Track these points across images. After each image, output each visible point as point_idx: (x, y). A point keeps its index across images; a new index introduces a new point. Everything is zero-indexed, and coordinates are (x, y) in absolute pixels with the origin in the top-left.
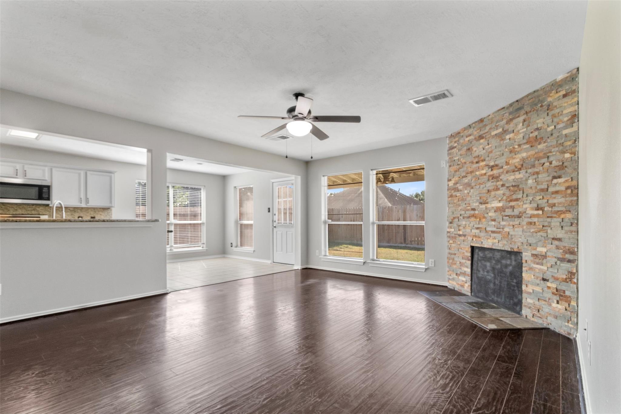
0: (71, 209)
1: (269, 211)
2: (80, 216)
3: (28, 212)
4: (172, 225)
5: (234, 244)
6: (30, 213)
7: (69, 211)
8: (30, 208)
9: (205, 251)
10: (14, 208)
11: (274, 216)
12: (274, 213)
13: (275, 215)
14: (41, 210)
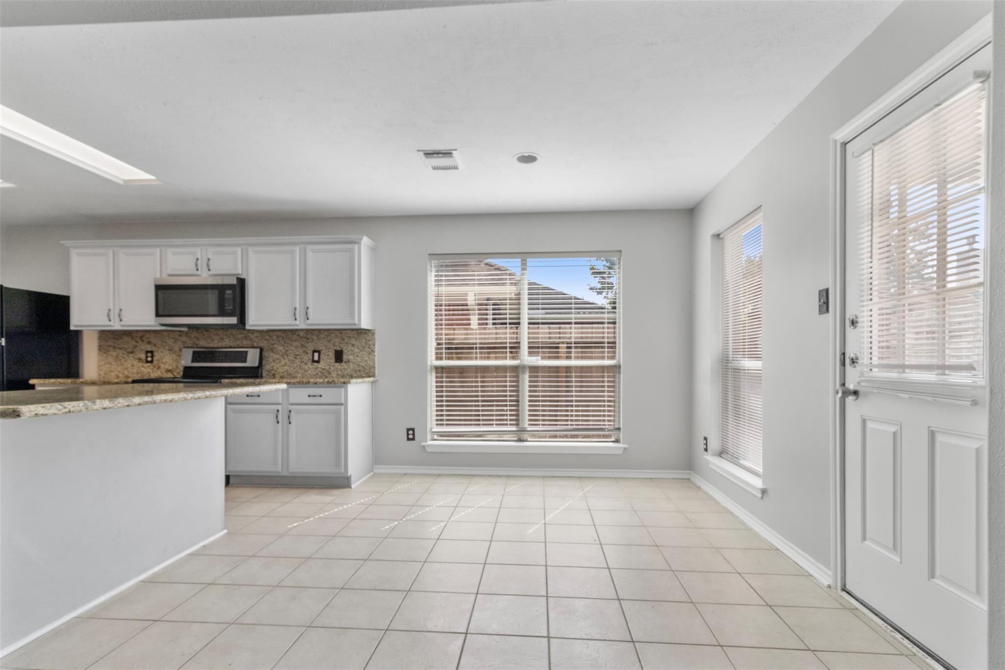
0: (302, 334)
1: (824, 307)
2: (317, 349)
3: (238, 342)
4: (524, 372)
5: (714, 444)
6: (241, 345)
7: (298, 338)
8: (240, 334)
9: (620, 452)
10: (219, 336)
11: (849, 330)
12: (849, 315)
13: (853, 323)
14: (256, 337)
